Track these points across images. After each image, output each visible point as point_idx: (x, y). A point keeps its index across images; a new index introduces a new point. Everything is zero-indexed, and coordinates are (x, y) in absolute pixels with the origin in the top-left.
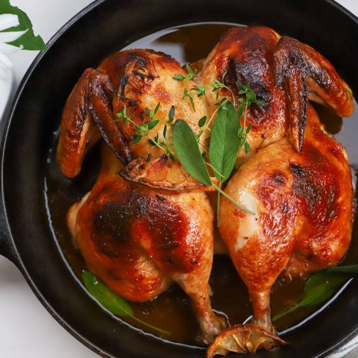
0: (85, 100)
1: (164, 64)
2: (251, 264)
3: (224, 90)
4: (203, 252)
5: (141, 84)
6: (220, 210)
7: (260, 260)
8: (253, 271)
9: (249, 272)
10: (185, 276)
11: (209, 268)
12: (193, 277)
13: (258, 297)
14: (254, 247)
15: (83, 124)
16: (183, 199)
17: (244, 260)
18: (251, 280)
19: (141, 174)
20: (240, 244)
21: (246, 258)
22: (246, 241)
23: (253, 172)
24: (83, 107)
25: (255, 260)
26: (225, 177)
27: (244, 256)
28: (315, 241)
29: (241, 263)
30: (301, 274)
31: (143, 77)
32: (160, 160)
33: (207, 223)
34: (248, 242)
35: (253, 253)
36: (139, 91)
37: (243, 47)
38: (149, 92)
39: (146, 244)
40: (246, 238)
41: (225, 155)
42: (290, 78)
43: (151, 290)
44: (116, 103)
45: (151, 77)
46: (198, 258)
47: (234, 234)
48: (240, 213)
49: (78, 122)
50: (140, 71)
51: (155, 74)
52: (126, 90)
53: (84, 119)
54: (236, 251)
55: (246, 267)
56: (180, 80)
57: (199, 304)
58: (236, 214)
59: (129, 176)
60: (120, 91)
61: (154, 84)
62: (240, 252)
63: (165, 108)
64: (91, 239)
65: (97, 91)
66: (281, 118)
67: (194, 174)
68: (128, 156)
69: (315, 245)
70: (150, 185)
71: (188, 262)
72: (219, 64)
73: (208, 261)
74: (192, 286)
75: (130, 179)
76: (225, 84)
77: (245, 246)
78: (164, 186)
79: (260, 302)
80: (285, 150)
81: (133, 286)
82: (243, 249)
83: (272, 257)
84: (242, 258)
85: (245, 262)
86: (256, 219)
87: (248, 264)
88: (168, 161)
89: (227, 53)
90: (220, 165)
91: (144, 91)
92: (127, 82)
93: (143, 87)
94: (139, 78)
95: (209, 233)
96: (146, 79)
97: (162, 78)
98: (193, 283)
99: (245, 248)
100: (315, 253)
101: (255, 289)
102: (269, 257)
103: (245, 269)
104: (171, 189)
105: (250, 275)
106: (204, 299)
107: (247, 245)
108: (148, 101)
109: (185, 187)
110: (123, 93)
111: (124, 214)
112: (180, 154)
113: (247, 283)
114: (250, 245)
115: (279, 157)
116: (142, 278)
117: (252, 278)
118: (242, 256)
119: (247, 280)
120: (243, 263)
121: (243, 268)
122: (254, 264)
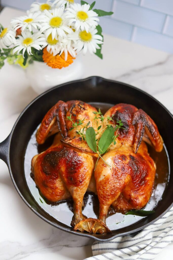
0: (56, 111)
1: (91, 107)
2: (104, 188)
3: (111, 121)
4: (85, 179)
5: (80, 110)
6: (97, 164)
7: (108, 188)
8: (104, 192)
9: (102, 193)
10: (75, 188)
11: (86, 188)
12: (78, 190)
13: (103, 208)
14: (107, 180)
15: (52, 120)
16: (84, 155)
17: (101, 186)
18: (102, 197)
19: (70, 141)
20: (101, 178)
21: (102, 185)
22: (104, 177)
23: (114, 152)
24: (54, 113)
25: (106, 187)
26: (103, 152)
27: (102, 184)
28: (133, 193)
30: (124, 209)
31: (81, 108)
32: (78, 139)
33: (90, 167)
34: (105, 178)
35: (105, 183)
36: (78, 112)
37: (123, 108)
38: (82, 114)
39: (63, 169)
40: (104, 176)
41: (105, 144)
42: (138, 123)
43: (58, 196)
44: (68, 114)
45: (84, 109)
46: (83, 180)
47: (100, 173)
48: (105, 165)
49: (50, 119)
50: (81, 105)
51: (86, 109)
52: (73, 109)
53: (53, 118)
54: (99, 181)
55: (101, 190)
56: (95, 114)
57: (77, 204)
58: (103, 165)
59: (64, 141)
60: (71, 109)
61: (85, 112)
62: (100, 182)
63: (86, 122)
64: (41, 165)
65: (62, 109)
66: (131, 138)
67: (91, 147)
68: (66, 135)
69: (133, 195)
70: (72, 145)
71: (78, 181)
72: (112, 112)
73: (86, 184)
74: (77, 194)
75: (65, 142)
76: (113, 119)
77: (103, 179)
78: (78, 147)
79: (103, 210)
80: (129, 150)
81: (51, 191)
82: (102, 180)
83: (113, 188)
85: (101, 187)
86: (111, 169)
87: (102, 188)
88: (82, 140)
89: (116, 109)
90: (102, 148)
91: (80, 113)
92: (74, 107)
93: (80, 111)
94: (80, 107)
95: (90, 172)
96: (82, 109)
97: (88, 111)
98: (77, 193)
99: (103, 180)
100: (132, 199)
101: (104, 204)
102: (112, 187)
103: (101, 191)
104: (80, 149)
105: (102, 195)
106: (80, 203)
108: (81, 117)
109: (85, 150)
110: (71, 110)
111: (58, 155)
112: (88, 140)
113: (100, 199)
114: (105, 179)
115: (126, 151)
116: (56, 188)
117: (102, 196)
118: (101, 184)
119: (100, 197)
120: (100, 188)
121: (100, 191)
122: (105, 189)
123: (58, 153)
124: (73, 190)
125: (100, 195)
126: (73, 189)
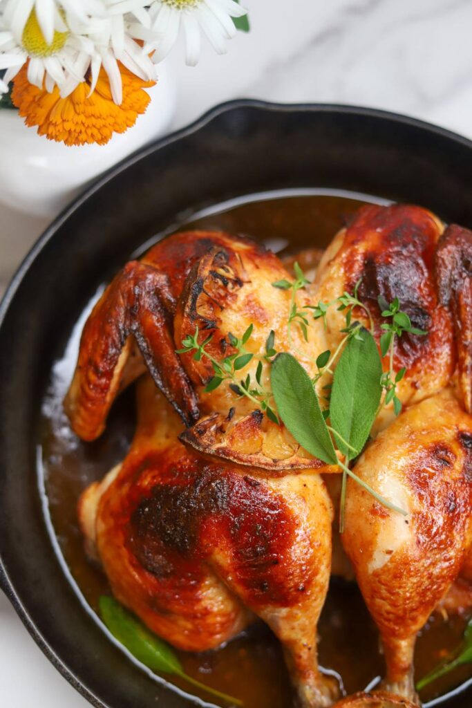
0: (126, 313)
1: (258, 261)
2: (393, 594)
3: (357, 308)
4: (316, 573)
5: (222, 292)
6: (346, 504)
7: (408, 588)
8: (394, 605)
9: (388, 607)
10: (284, 611)
11: (322, 599)
12: (297, 614)
13: (397, 648)
14: (400, 568)
15: (120, 353)
16: (289, 484)
17: (383, 587)
18: (389, 620)
19: (220, 442)
20: (378, 561)
21: (385, 585)
22: (388, 557)
23: (401, 444)
24: (121, 326)
25: (400, 587)
26: (355, 450)
27: (383, 581)
29: (375, 592)
30: (461, 610)
31: (225, 281)
32: (250, 420)
33: (324, 526)
34: (391, 559)
35: (397, 576)
36: (217, 304)
37: (387, 240)
38: (234, 306)
39: (223, 556)
40: (389, 552)
41: (355, 414)
42: (461, 293)
43: (218, 633)
44: (182, 323)
45: (238, 282)
46: (309, 583)
47: (368, 546)
48: (380, 511)
49: (112, 351)
50: (221, 271)
51: (243, 276)
52: (199, 301)
53: (123, 345)
54: (370, 572)
55: (384, 599)
56: (283, 288)
57: (300, 657)
58: (374, 512)
59: (198, 444)
60: (190, 302)
61: (243, 293)
62: (376, 574)
63: (260, 335)
64: (125, 545)
65: (148, 302)
67: (308, 445)
68: (195, 409)
70: (235, 461)
71: (292, 589)
72: (349, 265)
73: (321, 588)
74: (293, 628)
75: (201, 449)
76: (359, 299)
77: (386, 565)
78: (260, 463)
79: (400, 655)
80: (450, 410)
81: (189, 626)
82: (382, 569)
83: (427, 582)
84: (379, 585)
85: (383, 591)
86: (407, 522)
87: (388, 595)
88: (264, 420)
89: (361, 248)
90: (346, 429)
91: (227, 304)
92: (201, 289)
93: (224, 298)
94: (220, 283)
95: (326, 541)
96: (230, 285)
97: (255, 284)
98: (296, 624)
99: (385, 569)
101: (394, 634)
102: (422, 583)
103: (382, 602)
104: (271, 468)
105: (388, 613)
106: (309, 649)
107: (389, 564)
108: (233, 321)
109: (292, 466)
110: (193, 308)
111: (188, 507)
112: (284, 410)
113: (383, 624)
114: (394, 564)
115: (441, 420)
116: (207, 612)
117: (391, 616)
118: (380, 582)
119: (383, 620)
120: (380, 593)
121: (378, 601)
122: (398, 594)
123: (187, 498)
124: (278, 617)
125: (381, 615)
126: (276, 614)
